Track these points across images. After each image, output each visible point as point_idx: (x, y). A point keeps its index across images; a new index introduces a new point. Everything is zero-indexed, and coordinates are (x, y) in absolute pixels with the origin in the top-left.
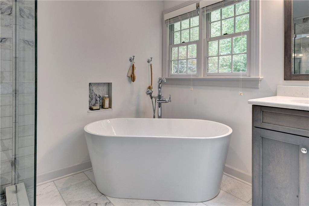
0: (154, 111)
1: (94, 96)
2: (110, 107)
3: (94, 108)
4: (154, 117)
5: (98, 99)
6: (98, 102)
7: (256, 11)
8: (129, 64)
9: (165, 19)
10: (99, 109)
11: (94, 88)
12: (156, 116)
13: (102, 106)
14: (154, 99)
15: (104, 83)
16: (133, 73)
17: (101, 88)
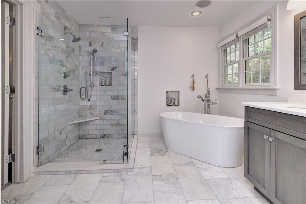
0: (205, 110)
1: (170, 98)
2: (179, 105)
3: (169, 104)
4: (205, 113)
5: (172, 100)
6: (172, 101)
7: (275, 37)
8: (192, 79)
9: (219, 47)
10: (172, 105)
11: (170, 94)
12: (206, 112)
13: (174, 104)
14: (205, 102)
15: (176, 91)
16: (193, 85)
17: (174, 94)
